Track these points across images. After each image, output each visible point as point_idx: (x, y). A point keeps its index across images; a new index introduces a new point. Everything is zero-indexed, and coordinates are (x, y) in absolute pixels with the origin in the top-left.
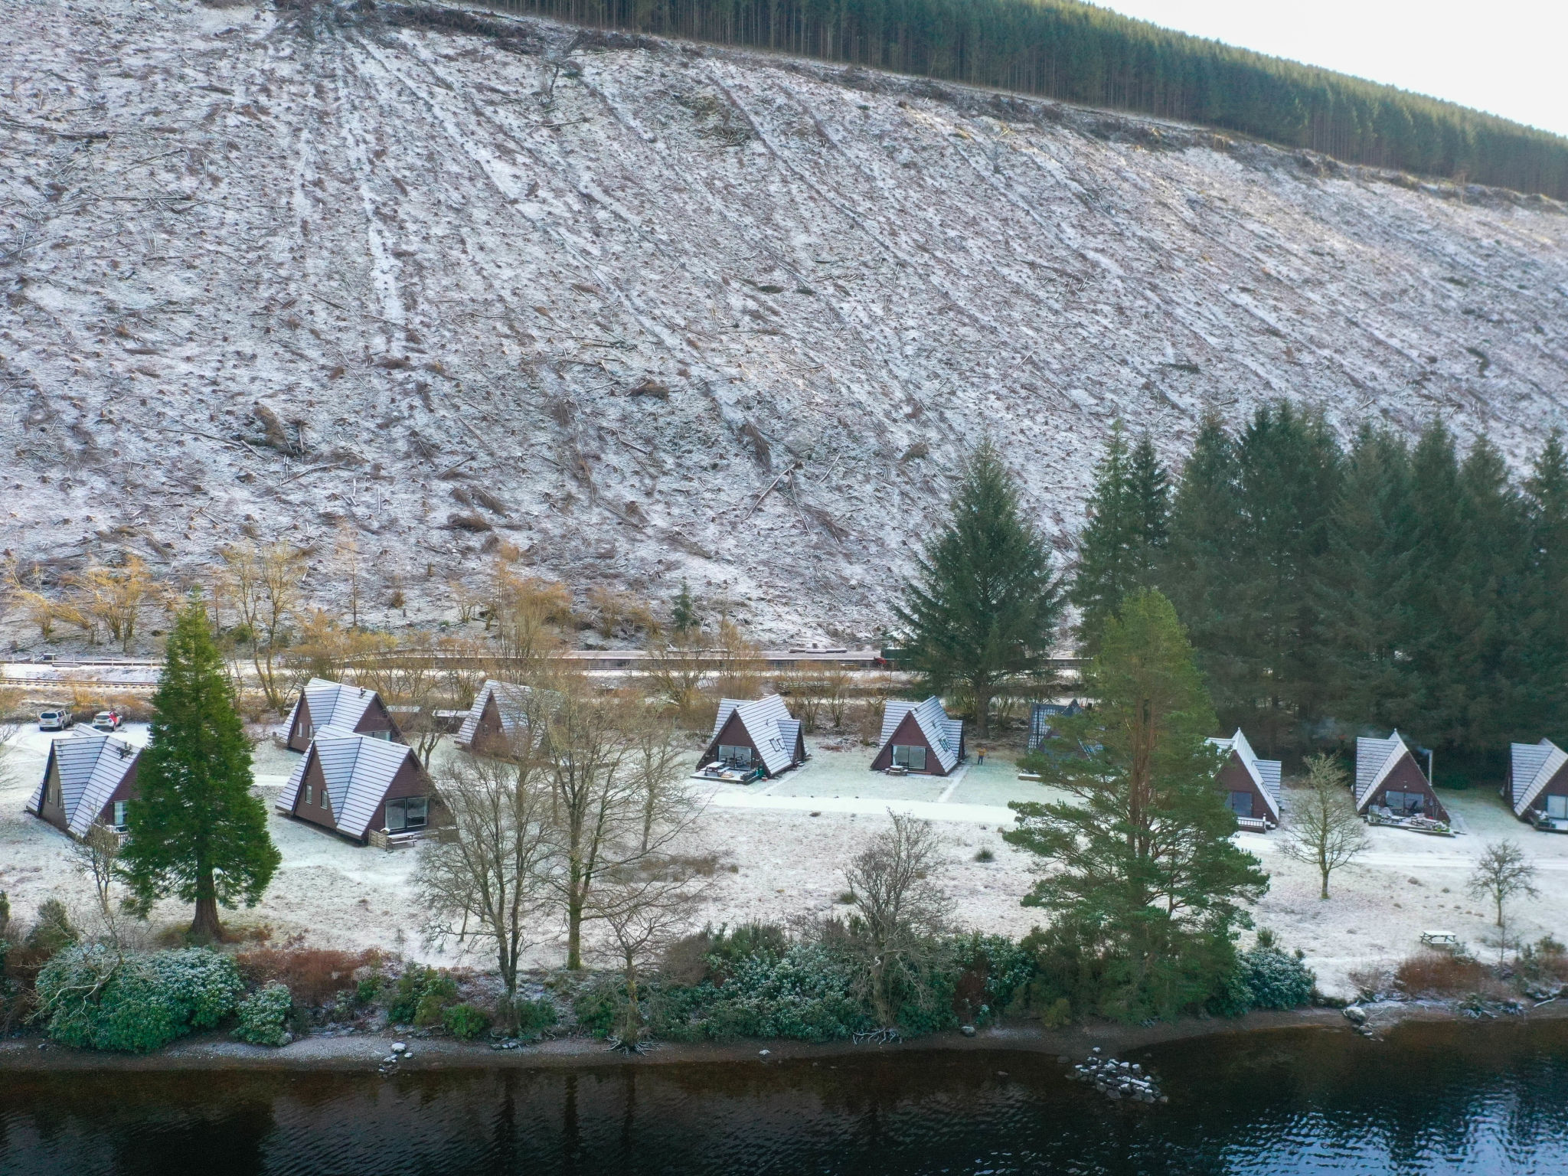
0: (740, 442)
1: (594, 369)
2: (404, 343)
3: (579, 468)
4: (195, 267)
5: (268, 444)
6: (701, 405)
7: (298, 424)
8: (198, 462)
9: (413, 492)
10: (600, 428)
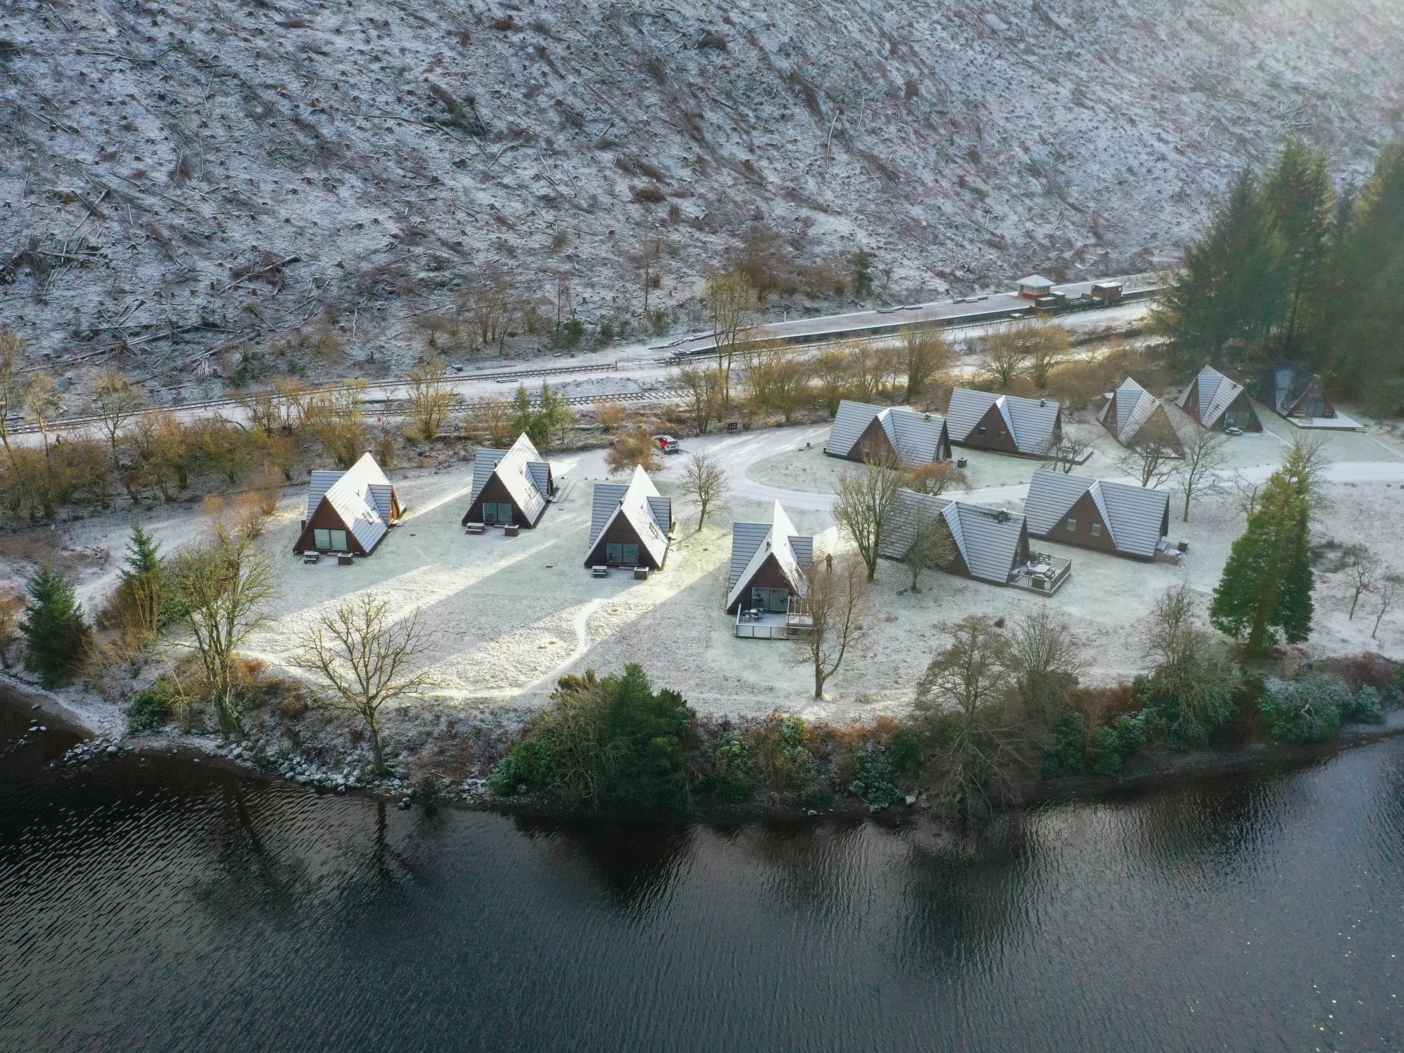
0: (793, 91)
1: (661, 21)
2: (497, 1)
3: (691, 126)
5: (455, 126)
6: (753, 57)
7: (471, 101)
8: (414, 149)
9: (589, 166)
10: (690, 85)
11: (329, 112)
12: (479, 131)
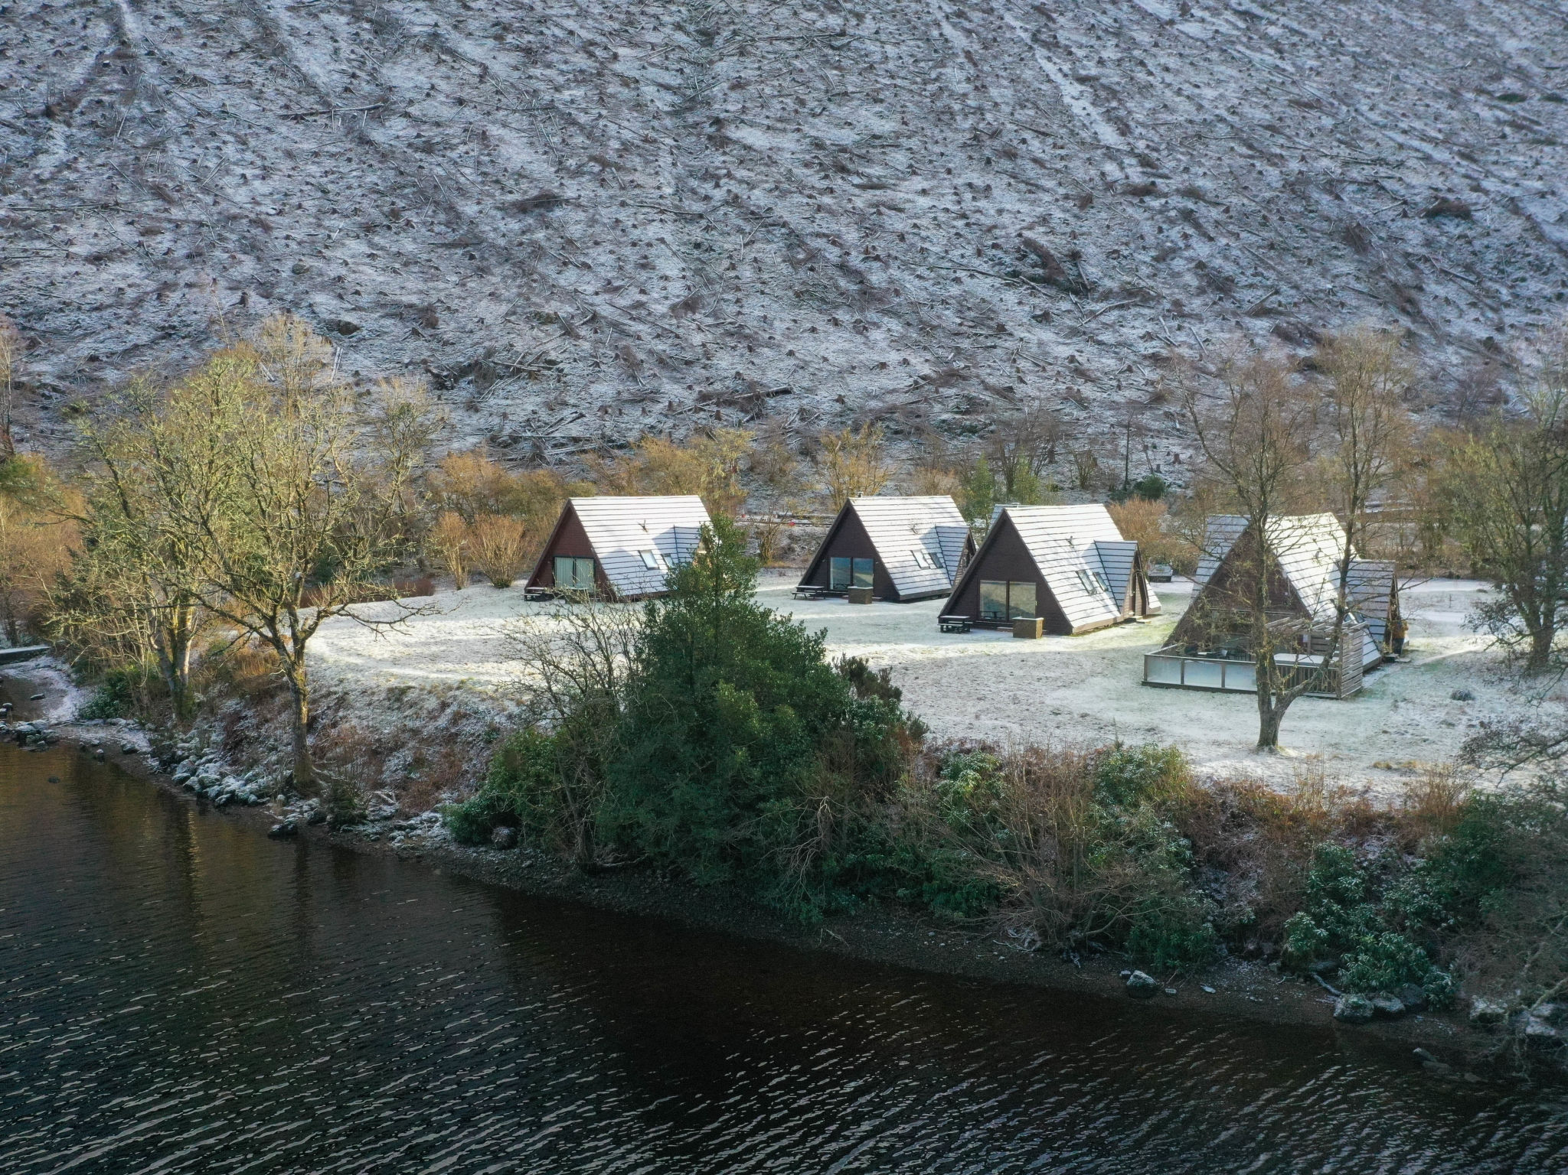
1: (1371, 189)
2: (1140, 169)
3: (1405, 300)
4: (882, 101)
5: (1046, 281)
7: (1075, 256)
8: (983, 300)
9: (1230, 331)
10: (1407, 255)
11: (885, 262)
12: (1081, 289)
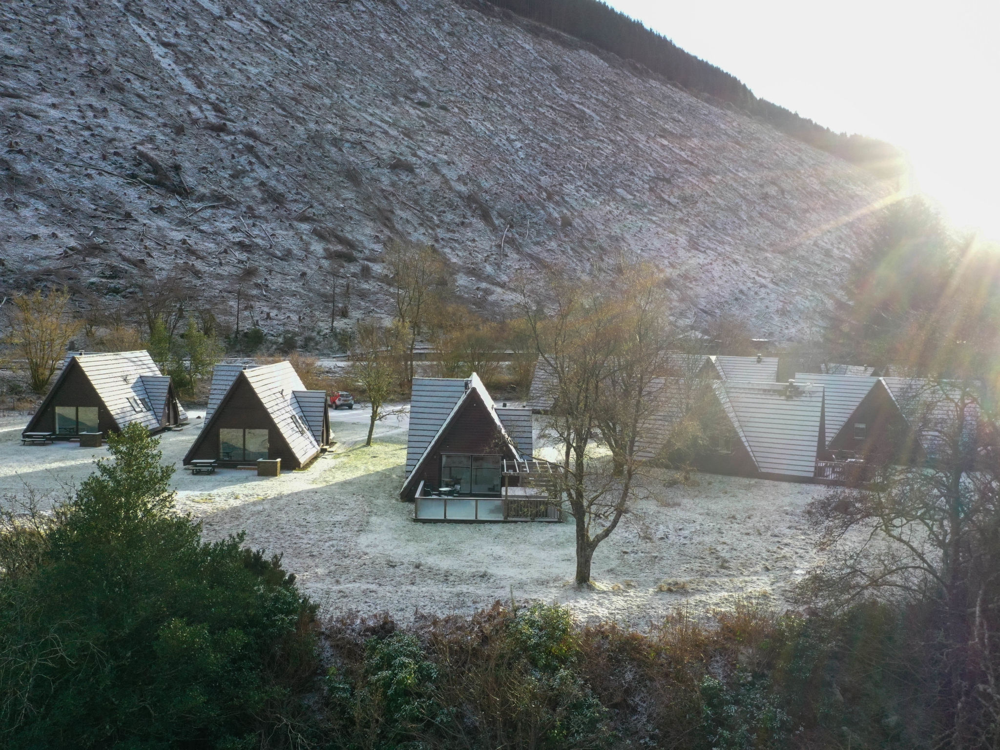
0: (471, 208)
1: (358, 147)
2: (213, 113)
3: (384, 218)
4: (9, 31)
5: (158, 184)
6: (437, 180)
7: (177, 168)
8: (112, 194)
9: (286, 229)
10: (383, 191)
12: (183, 192)
